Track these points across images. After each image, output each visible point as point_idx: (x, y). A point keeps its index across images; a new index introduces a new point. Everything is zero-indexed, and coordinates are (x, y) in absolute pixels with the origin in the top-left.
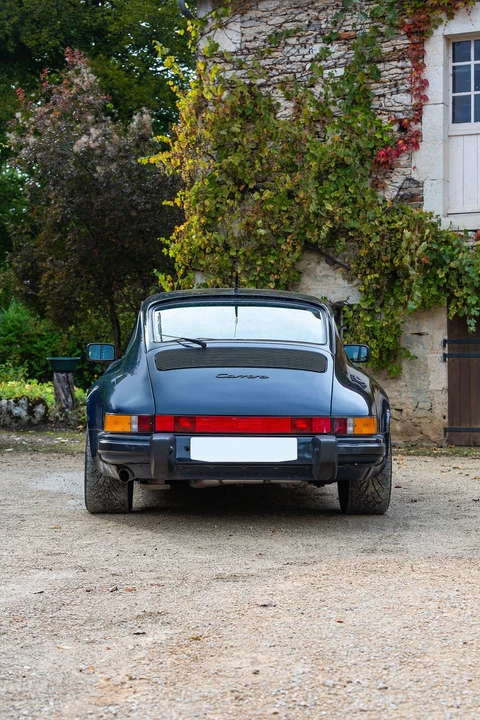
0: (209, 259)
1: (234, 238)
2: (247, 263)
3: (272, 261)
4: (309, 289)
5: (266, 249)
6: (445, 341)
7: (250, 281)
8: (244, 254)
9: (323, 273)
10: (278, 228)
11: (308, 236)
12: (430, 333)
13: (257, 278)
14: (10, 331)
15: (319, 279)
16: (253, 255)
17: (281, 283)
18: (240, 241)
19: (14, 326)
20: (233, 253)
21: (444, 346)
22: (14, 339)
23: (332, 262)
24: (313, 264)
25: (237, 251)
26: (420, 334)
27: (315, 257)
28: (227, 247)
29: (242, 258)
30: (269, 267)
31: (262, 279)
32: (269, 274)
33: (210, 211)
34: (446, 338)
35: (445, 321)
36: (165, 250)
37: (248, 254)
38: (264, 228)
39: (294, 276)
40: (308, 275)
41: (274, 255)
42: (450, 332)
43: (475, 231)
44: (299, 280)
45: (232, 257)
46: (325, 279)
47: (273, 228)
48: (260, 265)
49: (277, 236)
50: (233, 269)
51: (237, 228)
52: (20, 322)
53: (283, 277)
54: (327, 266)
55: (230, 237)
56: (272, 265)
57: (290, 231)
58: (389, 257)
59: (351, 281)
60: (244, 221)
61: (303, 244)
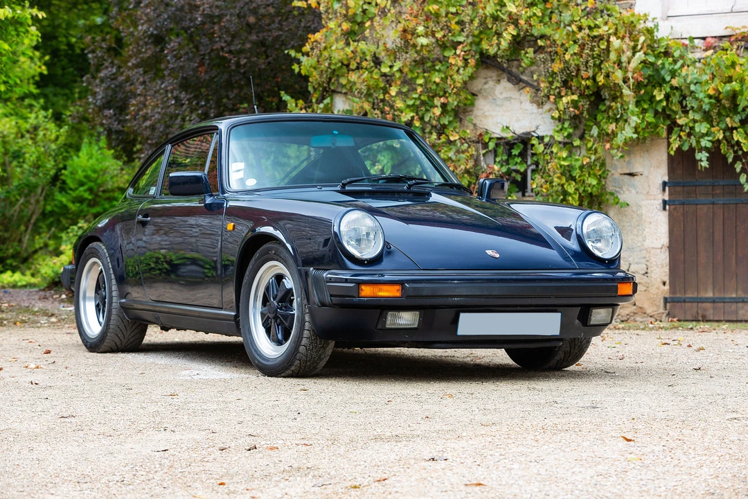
0: (353, 77)
1: (387, 50)
2: (404, 82)
3: (437, 80)
4: (486, 117)
5: (429, 64)
6: (665, 184)
7: (408, 106)
8: (400, 70)
9: (505, 95)
10: (444, 36)
11: (485, 46)
12: (645, 173)
13: (418, 102)
14: (82, 184)
15: (499, 102)
16: (411, 71)
17: (449, 108)
18: (394, 54)
19: (87, 177)
20: (385, 70)
21: (664, 190)
22: (87, 195)
23: (516, 80)
24: (491, 83)
25: (391, 67)
26: (632, 175)
27: (493, 74)
28: (377, 62)
29: (398, 75)
30: (434, 87)
31: (423, 103)
32: (433, 97)
33: (355, 14)
34: (666, 179)
35: (665, 157)
36: (296, 67)
37: (406, 70)
38: (426, 35)
39: (466, 99)
40: (485, 98)
41: (439, 71)
42: (671, 170)
43: (704, 39)
44: (473, 104)
45: (384, 75)
46: (507, 103)
47: (439, 35)
48: (421, 85)
49: (444, 47)
50: (386, 91)
51: (391, 37)
52: (95, 171)
53: (453, 102)
54: (510, 85)
55: (381, 48)
56: (437, 84)
57: (461, 39)
58: (590, 73)
59: (540, 104)
60: (400, 27)
61: (477, 57)
